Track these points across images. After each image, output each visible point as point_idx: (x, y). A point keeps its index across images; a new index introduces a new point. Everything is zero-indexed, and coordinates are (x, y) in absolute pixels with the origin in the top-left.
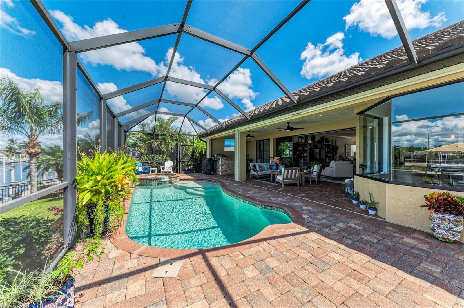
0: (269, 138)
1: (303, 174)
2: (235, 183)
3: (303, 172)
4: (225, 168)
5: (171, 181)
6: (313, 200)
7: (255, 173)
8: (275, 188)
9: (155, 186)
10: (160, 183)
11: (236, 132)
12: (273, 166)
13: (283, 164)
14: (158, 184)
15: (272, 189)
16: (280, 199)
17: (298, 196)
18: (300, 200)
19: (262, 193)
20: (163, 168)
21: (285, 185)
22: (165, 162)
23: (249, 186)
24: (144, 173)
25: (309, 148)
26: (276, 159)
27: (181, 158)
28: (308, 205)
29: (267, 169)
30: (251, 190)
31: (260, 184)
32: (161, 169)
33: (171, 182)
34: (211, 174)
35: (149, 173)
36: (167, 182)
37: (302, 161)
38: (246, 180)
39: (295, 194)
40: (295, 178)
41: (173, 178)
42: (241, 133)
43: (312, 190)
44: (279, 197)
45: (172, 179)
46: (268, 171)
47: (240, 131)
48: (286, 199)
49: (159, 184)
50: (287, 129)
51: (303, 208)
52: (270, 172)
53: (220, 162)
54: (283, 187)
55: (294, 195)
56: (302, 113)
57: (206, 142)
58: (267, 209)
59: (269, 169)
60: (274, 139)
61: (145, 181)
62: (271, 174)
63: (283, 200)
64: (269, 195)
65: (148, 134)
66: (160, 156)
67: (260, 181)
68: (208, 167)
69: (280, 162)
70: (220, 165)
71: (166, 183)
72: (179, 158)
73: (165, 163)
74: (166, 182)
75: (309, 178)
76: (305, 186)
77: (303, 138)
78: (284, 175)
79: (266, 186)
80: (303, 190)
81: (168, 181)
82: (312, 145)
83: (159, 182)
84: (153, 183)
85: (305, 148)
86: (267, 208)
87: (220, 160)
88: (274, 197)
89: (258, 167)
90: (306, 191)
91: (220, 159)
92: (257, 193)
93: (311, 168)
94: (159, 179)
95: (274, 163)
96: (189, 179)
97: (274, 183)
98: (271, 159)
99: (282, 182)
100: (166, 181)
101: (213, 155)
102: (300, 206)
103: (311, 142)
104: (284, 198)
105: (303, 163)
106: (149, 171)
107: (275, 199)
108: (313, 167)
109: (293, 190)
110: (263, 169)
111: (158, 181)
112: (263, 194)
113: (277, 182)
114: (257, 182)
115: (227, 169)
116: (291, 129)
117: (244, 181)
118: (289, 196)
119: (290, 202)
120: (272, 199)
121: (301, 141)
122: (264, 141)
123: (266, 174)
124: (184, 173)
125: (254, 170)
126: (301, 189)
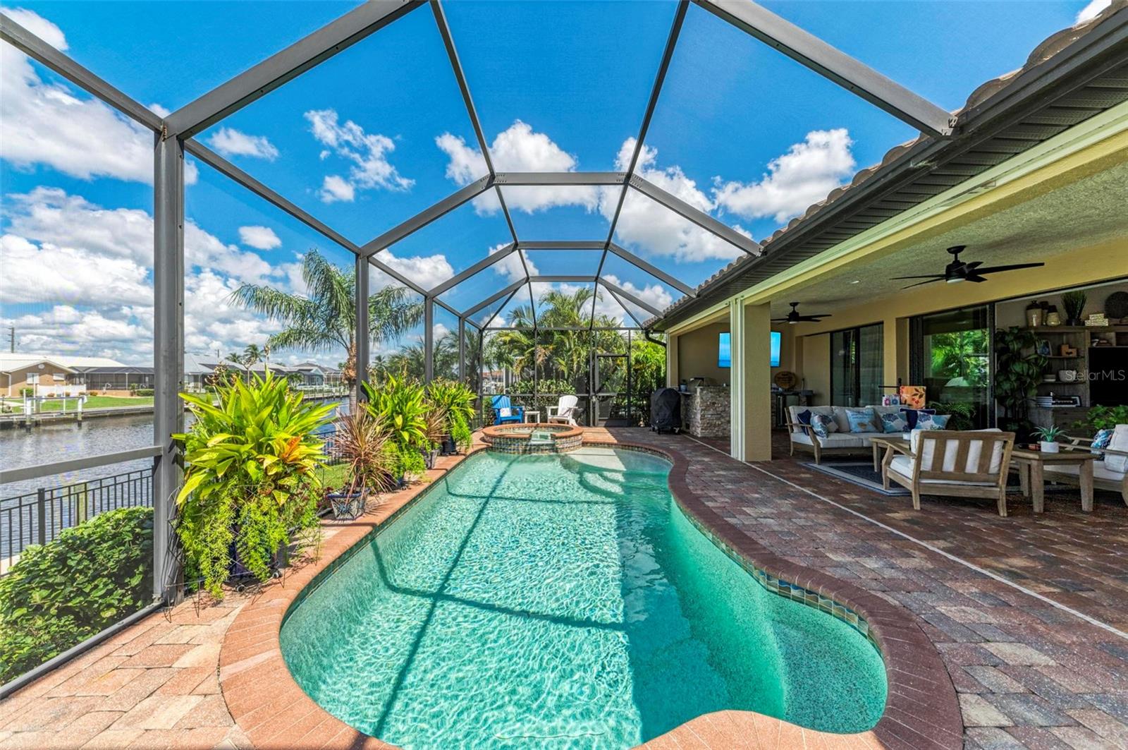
0: (881, 320)
1: (1034, 463)
2: (722, 469)
3: (1038, 449)
4: (714, 417)
5: (553, 445)
6: (1082, 604)
7: (807, 440)
8: (877, 506)
9: (516, 455)
10: (528, 450)
11: (734, 307)
12: (890, 416)
13: (939, 413)
14: (524, 452)
15: (859, 510)
16: (872, 563)
17: (986, 567)
18: (990, 589)
19: (802, 522)
20: (554, 412)
21: (924, 499)
22: (559, 396)
23: (764, 485)
24: (514, 421)
25: (1091, 350)
26: (908, 393)
27: (597, 389)
28: (1033, 630)
29: (859, 429)
30: (764, 502)
31: (818, 482)
32: (549, 413)
33: (553, 448)
34: (672, 432)
35: (523, 422)
36: (545, 447)
37: (1049, 402)
38: (770, 459)
39: (969, 550)
40: (984, 476)
41: (561, 438)
42: (749, 309)
43: (1087, 543)
44: (868, 553)
45: (558, 441)
46: (863, 436)
47: (747, 303)
48: (906, 571)
49: (526, 450)
50: (948, 276)
51: (992, 648)
52: (871, 439)
53: (698, 400)
54: (917, 506)
55: (958, 555)
56: (999, 183)
57: (664, 345)
58: (795, 599)
59: (871, 428)
60: (899, 321)
61: (498, 440)
62: (872, 448)
63: (888, 573)
64: (831, 535)
65: (530, 334)
66: (552, 383)
67: (825, 468)
68: (663, 413)
69: (927, 402)
70: (698, 408)
71: (542, 450)
72: (594, 388)
73: (560, 399)
74: (542, 447)
75: (1077, 478)
76: (1042, 515)
77: (1053, 309)
78: (919, 458)
79: (836, 495)
80: (1027, 533)
81: (547, 445)
82: (1113, 335)
83: (527, 445)
84: (513, 446)
85: (1065, 349)
86: (794, 592)
87: (698, 394)
88: (847, 551)
89: (815, 420)
90: (1045, 544)
91: (698, 390)
92: (780, 515)
93: (1093, 434)
94: (525, 439)
95: (895, 409)
96: (604, 444)
97: (881, 483)
98: (889, 393)
99: (910, 486)
100: (543, 445)
101: (684, 381)
102: (970, 630)
103: (1106, 323)
104: (898, 562)
105: (1055, 411)
106: (523, 416)
107: (848, 559)
108: (1109, 434)
109: (961, 530)
110: (845, 427)
111: (524, 443)
112: (803, 527)
113: (893, 484)
114: (809, 470)
115: (719, 419)
116: (973, 274)
117: (764, 464)
118: (932, 556)
119: (923, 590)
120: (831, 556)
121: (1044, 319)
122: (861, 330)
123: (853, 445)
124: (605, 426)
125: (803, 428)
126: (1017, 529)
